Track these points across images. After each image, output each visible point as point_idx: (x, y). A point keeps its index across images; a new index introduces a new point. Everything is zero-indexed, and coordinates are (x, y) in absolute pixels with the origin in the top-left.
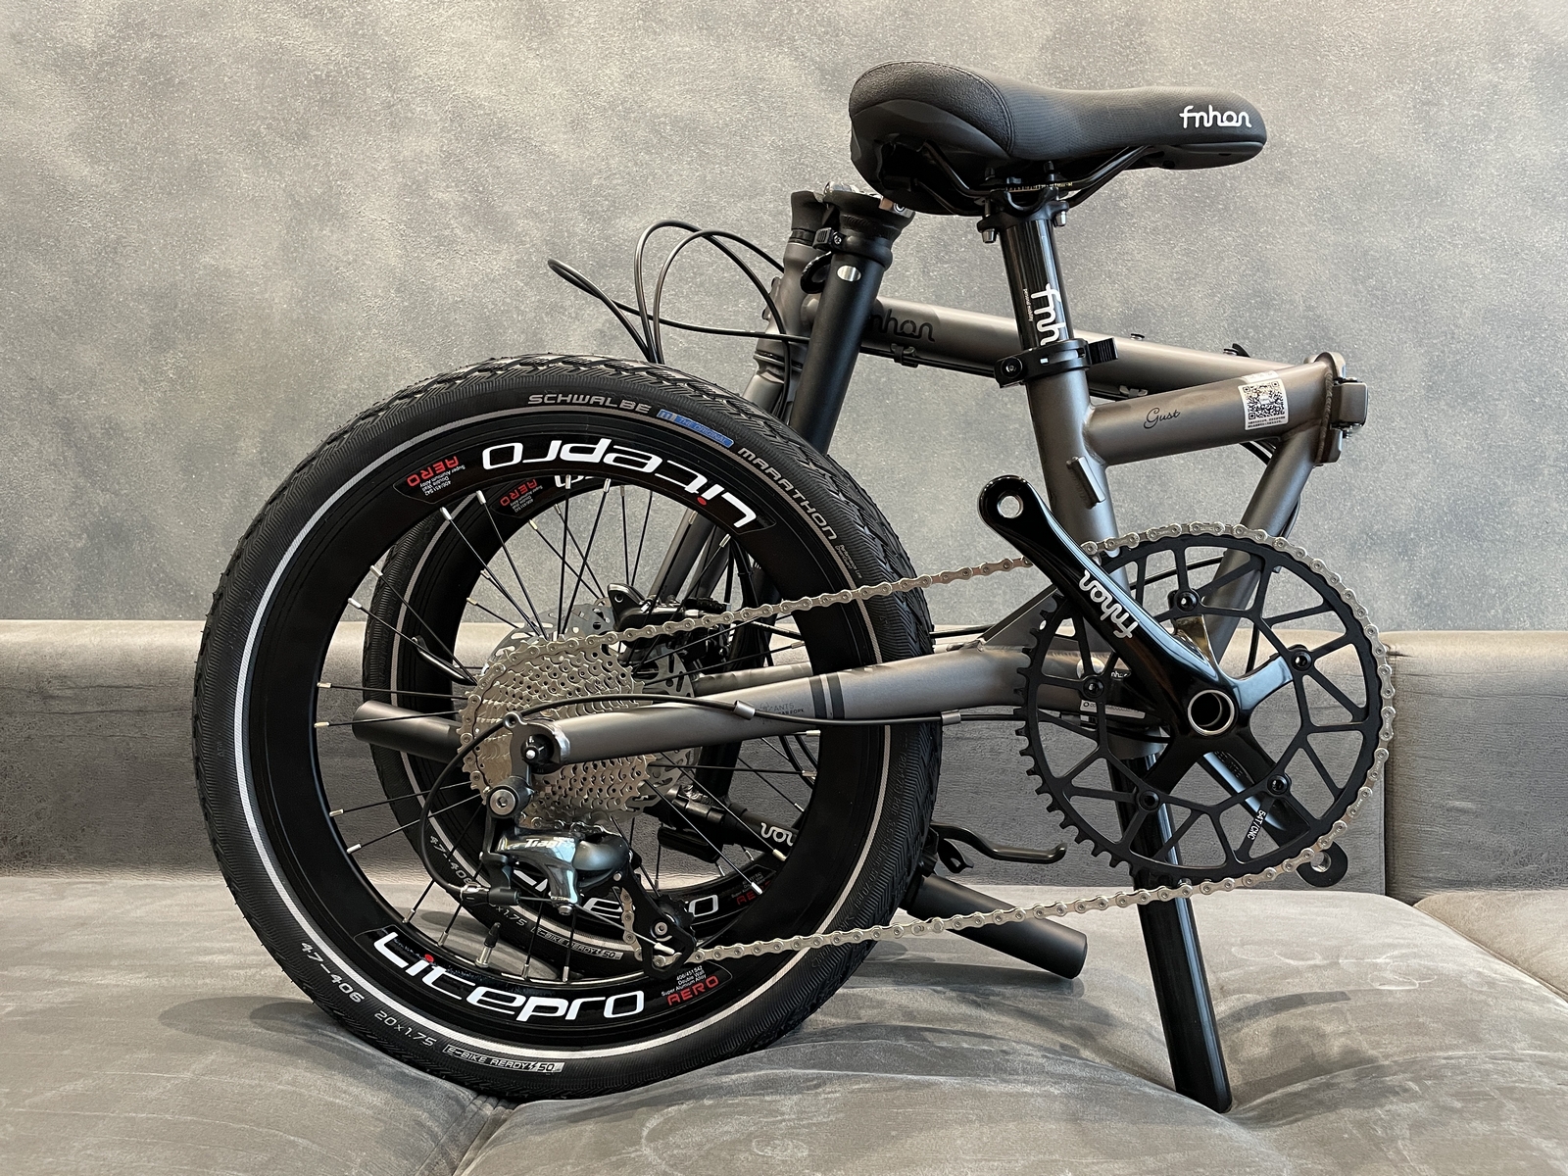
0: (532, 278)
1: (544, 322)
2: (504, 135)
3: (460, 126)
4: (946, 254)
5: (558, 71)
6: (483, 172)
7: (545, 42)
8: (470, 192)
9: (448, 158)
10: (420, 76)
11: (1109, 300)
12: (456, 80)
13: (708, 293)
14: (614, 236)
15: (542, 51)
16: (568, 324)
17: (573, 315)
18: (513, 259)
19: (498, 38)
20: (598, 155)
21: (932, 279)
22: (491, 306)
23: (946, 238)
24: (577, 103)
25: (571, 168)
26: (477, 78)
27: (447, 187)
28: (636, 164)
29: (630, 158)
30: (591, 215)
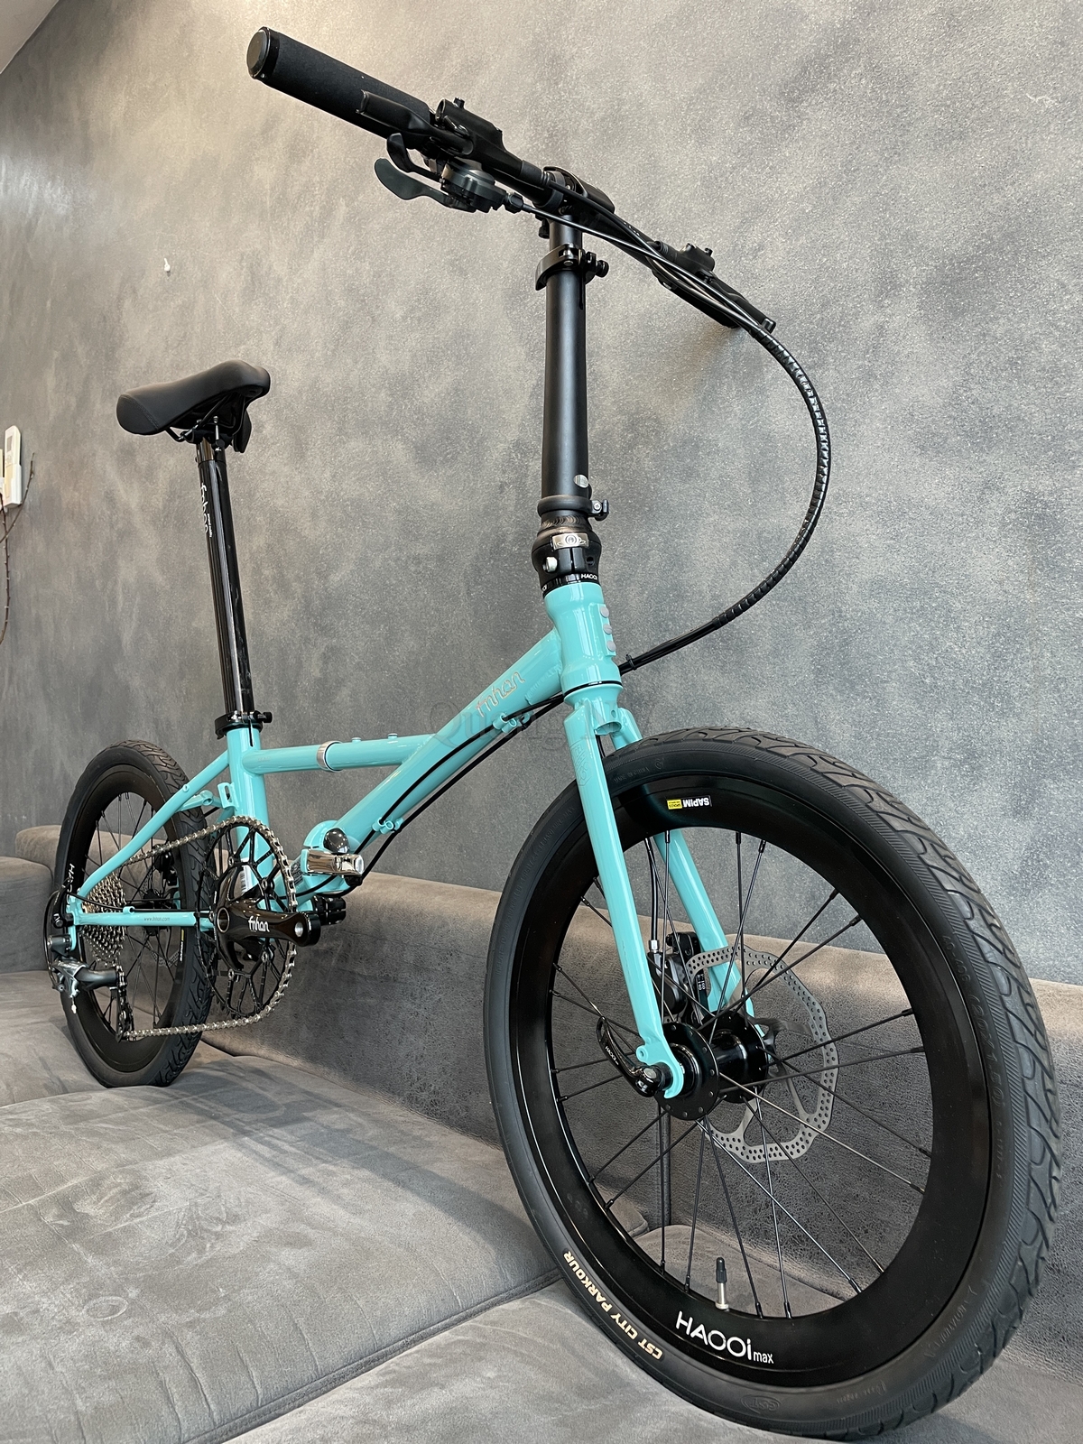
0: (298, 621)
1: (303, 649)
2: (287, 528)
3: (272, 526)
5: (307, 480)
6: (281, 554)
7: (302, 462)
8: (276, 568)
9: (269, 548)
10: (259, 498)
12: (271, 497)
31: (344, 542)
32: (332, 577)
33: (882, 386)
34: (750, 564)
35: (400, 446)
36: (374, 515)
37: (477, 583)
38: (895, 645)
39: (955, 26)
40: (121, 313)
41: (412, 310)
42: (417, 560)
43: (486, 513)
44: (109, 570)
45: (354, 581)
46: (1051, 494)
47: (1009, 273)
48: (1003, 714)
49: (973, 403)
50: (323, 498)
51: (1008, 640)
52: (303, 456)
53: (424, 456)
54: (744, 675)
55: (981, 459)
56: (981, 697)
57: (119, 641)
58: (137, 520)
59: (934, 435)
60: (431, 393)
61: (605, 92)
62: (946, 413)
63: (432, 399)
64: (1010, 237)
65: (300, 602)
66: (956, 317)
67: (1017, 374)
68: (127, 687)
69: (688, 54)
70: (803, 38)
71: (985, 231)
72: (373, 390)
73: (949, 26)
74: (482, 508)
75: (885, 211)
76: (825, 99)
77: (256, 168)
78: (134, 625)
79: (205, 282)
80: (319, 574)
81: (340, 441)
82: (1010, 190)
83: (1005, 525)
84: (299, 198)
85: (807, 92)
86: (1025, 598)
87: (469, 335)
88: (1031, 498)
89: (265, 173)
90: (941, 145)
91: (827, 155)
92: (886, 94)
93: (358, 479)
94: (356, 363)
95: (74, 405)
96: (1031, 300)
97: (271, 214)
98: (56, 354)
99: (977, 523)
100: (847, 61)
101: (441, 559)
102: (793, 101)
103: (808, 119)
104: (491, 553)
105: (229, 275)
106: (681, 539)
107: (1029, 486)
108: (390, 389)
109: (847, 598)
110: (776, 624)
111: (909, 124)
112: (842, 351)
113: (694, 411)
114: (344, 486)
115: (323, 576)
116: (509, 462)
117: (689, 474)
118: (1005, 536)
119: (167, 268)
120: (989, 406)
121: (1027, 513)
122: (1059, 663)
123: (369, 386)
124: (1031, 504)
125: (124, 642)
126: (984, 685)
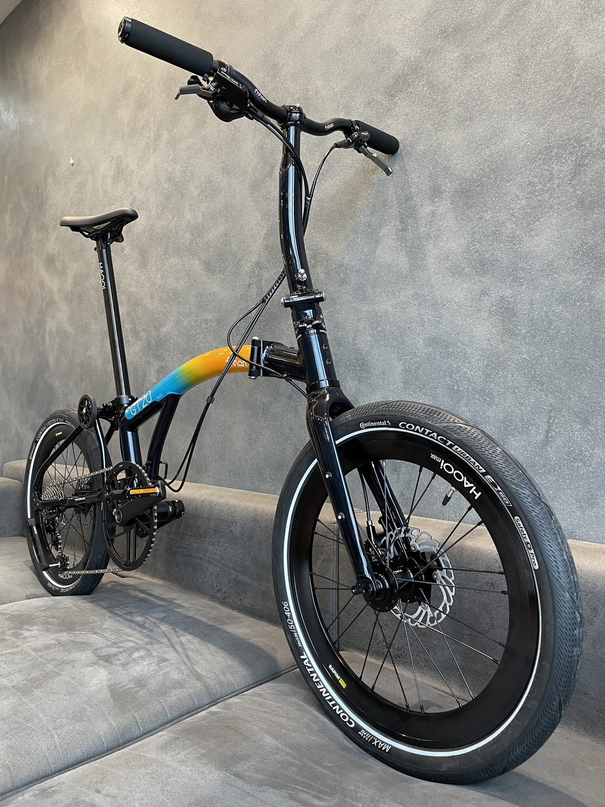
31: (168, 311)
32: (161, 329)
33: (434, 242)
34: (372, 328)
35: (197, 262)
36: (183, 298)
38: (440, 370)
39: (468, 63)
40: (47, 185)
41: (203, 191)
42: (206, 321)
43: (242, 299)
44: (41, 323)
45: (173, 332)
46: (511, 298)
47: (492, 188)
48: (490, 404)
49: (476, 252)
50: (157, 288)
51: (492, 369)
52: (145, 265)
53: (209, 267)
54: (369, 384)
55: (480, 280)
56: (480, 396)
57: (47, 362)
58: (57, 297)
59: (458, 267)
60: (213, 235)
61: (300, 85)
62: (463, 256)
63: (213, 238)
64: (493, 171)
65: (145, 343)
66: (468, 208)
67: (496, 238)
68: (52, 387)
69: (341, 68)
70: (396, 64)
71: (481, 167)
72: (183, 232)
73: (465, 63)
74: (239, 295)
75: (435, 154)
76: (407, 96)
77: (119, 111)
78: (55, 353)
79: (93, 171)
80: (155, 327)
81: (166, 258)
82: (493, 147)
83: (490, 312)
84: (143, 128)
85: (398, 92)
86: (500, 348)
87: (232, 206)
88: (502, 300)
89: (124, 115)
90: (461, 123)
91: (408, 124)
92: (436, 96)
93: (175, 279)
94: (174, 217)
95: (21, 233)
96: (503, 203)
97: (128, 136)
98: (10, 206)
99: (478, 310)
100: (417, 78)
101: (219, 322)
102: (392, 96)
103: (399, 106)
105: (105, 167)
106: (339, 315)
107: (502, 294)
108: (192, 232)
109: (418, 346)
110: (384, 359)
111: (447, 111)
112: (415, 223)
113: (345, 250)
114: (168, 282)
115: (157, 329)
117: (343, 282)
118: (491, 318)
119: (72, 162)
120: (483, 253)
121: (501, 307)
122: (515, 380)
123: (180, 230)
124: (502, 302)
125: (50, 362)
126: (481, 390)
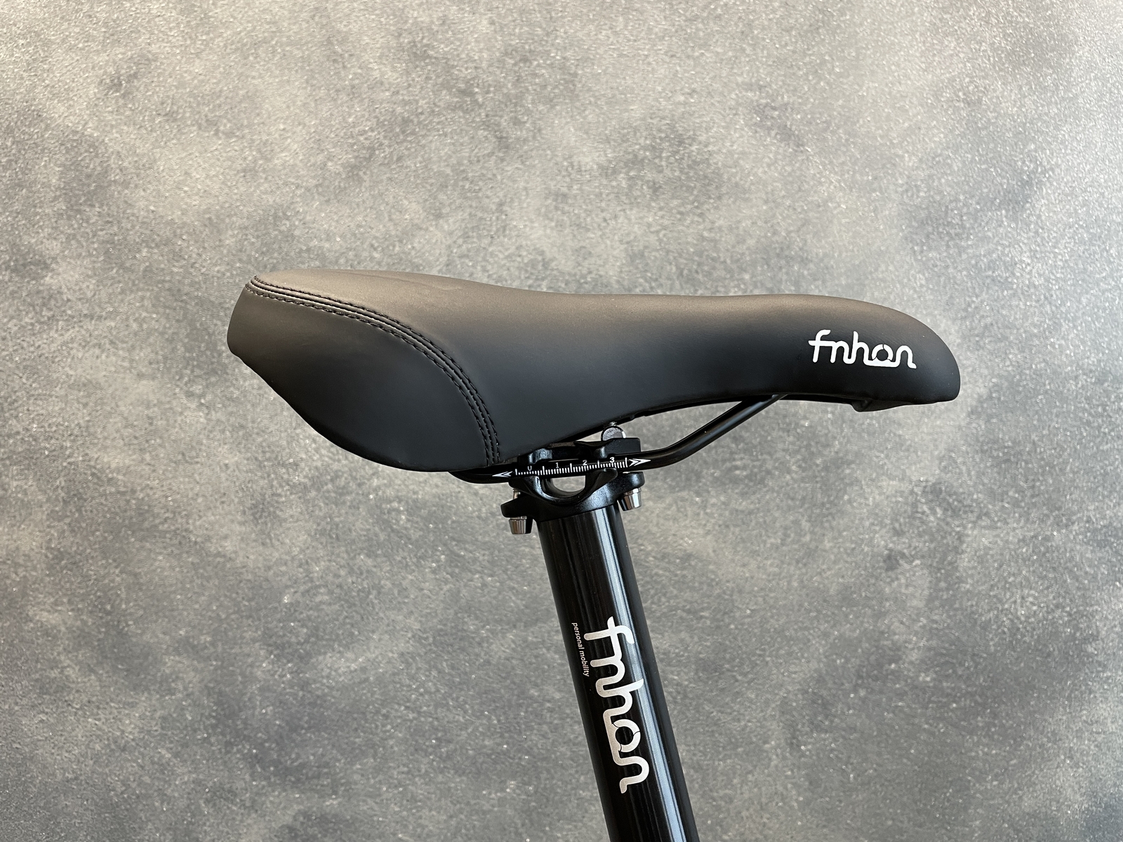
0: (185, 745)
1: (201, 813)
2: (146, 525)
3: (79, 510)
4: (826, 717)
5: (235, 429)
6: (113, 581)
7: (214, 385)
8: (91, 612)
9: (59, 560)
10: (18, 433)
11: (1069, 790)
12: (74, 441)
13: (460, 772)
14: (315, 681)
15: (209, 397)
16: (239, 818)
17: (248, 804)
18: (158, 714)
19: (141, 376)
20: (293, 559)
21: (803, 755)
22: (120, 788)
23: (824, 693)
24: (263, 478)
25: (250, 577)
26: (105, 438)
27: (56, 604)
28: (351, 572)
29: (343, 562)
30: (279, 649)
37: (817, 727)
104: (860, 677)
116: (912, 517)
